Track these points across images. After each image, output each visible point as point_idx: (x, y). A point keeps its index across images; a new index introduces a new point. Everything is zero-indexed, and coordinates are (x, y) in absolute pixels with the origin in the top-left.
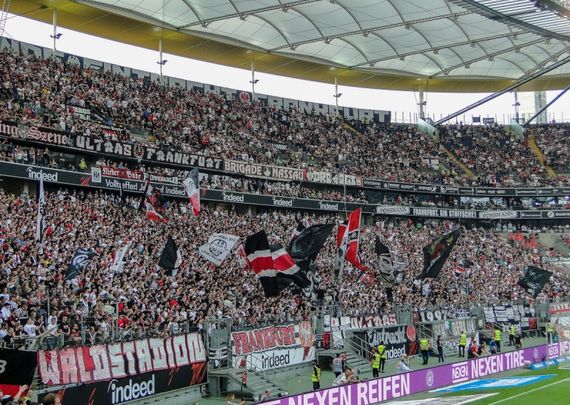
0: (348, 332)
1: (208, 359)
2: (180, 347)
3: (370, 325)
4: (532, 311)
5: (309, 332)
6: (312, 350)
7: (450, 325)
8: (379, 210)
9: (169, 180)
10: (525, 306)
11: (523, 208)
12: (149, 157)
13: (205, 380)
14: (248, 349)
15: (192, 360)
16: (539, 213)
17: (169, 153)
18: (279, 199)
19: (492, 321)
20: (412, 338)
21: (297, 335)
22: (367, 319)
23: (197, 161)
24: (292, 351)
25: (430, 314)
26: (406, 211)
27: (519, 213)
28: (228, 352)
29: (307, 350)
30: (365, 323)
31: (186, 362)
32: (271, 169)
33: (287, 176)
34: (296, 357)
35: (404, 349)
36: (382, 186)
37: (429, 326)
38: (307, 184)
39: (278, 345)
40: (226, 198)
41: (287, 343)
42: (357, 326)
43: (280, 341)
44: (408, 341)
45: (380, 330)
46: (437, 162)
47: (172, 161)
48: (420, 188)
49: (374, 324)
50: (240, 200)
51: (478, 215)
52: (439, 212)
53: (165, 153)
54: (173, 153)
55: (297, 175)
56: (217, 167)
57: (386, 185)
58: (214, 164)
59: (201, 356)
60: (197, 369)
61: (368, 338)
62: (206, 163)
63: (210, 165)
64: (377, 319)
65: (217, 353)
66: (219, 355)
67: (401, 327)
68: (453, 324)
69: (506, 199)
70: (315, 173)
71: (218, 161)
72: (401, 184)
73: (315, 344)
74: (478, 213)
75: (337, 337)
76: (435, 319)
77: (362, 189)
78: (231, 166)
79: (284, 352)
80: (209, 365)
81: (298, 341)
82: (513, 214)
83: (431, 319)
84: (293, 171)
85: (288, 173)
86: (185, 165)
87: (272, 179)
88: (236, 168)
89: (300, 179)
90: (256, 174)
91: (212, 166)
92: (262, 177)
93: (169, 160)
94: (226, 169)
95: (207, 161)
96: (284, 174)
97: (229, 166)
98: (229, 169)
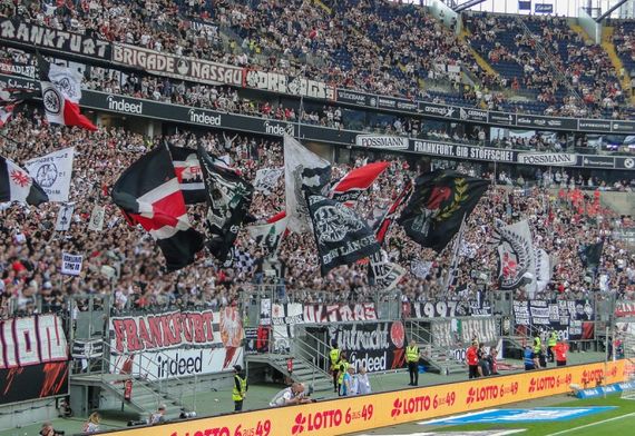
0: (297, 328)
1: (70, 358)
2: (27, 335)
3: (333, 318)
4: (588, 310)
5: (235, 324)
6: (239, 352)
7: (459, 325)
8: (360, 141)
9: (19, 70)
10: (578, 302)
11: (587, 151)
13: (64, 389)
14: (136, 345)
15: (45, 357)
16: (611, 160)
17: (22, 26)
18: (199, 112)
19: (525, 322)
20: (398, 342)
21: (217, 328)
22: (329, 309)
23: (67, 42)
24: (206, 352)
25: (429, 307)
26: (405, 144)
27: (579, 159)
28: (103, 348)
29: (231, 352)
30: (325, 314)
31: (35, 360)
32: (189, 64)
33: (214, 77)
34: (214, 361)
35: (384, 358)
36: (367, 101)
37: (426, 325)
38: (246, 92)
39: (185, 341)
40: (113, 105)
41: (200, 339)
42: (313, 319)
43: (189, 336)
44: (392, 347)
45: (349, 327)
46: (457, 69)
47: (26, 39)
48: (428, 109)
49: (339, 318)
50: (136, 110)
51: (515, 158)
52: (454, 150)
53: (16, 26)
54: (30, 26)
55: (232, 76)
56: (101, 53)
57: (373, 102)
58: (97, 49)
59: (59, 352)
60: (52, 372)
61: (328, 337)
62: (82, 47)
63: (89, 50)
64: (345, 309)
65: (87, 348)
66: (89, 352)
67: (383, 324)
68: (464, 324)
69: (561, 134)
70: (261, 74)
71: (103, 44)
72: (397, 101)
73: (245, 344)
74: (516, 154)
75: (279, 333)
76: (436, 315)
77: (334, 105)
78: (124, 54)
79: (194, 353)
80: (71, 366)
81: (218, 337)
82: (572, 159)
83: (431, 314)
84: (226, 69)
85: (216, 71)
86: (48, 46)
87: (191, 79)
88: (132, 58)
89: (236, 82)
90: (165, 70)
91: (92, 52)
92: (174, 76)
93: (22, 37)
94: (116, 58)
95: (85, 43)
96: (211, 74)
97: (120, 54)
98: (120, 59)
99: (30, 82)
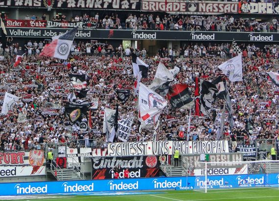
12: (59, 5)
17: (80, 0)
18: (198, 34)
21: (26, 158)
23: (110, 4)
29: (36, 168)
32: (197, 5)
33: (217, 10)
38: (239, 15)
47: (83, 6)
53: (77, 0)
55: (230, 8)
56: (134, 7)
58: (130, 5)
62: (120, 5)
63: (125, 6)
70: (253, 4)
71: (135, 2)
78: (149, 5)
81: (27, 162)
84: (225, 5)
85: (218, 7)
86: (98, 8)
87: (199, 13)
88: (155, 7)
89: (233, 11)
90: (179, 11)
91: (127, 7)
92: (186, 13)
93: (80, 6)
94: (144, 8)
95: (122, 3)
96: (214, 9)
97: (146, 5)
98: (147, 8)
99: (80, 30)
